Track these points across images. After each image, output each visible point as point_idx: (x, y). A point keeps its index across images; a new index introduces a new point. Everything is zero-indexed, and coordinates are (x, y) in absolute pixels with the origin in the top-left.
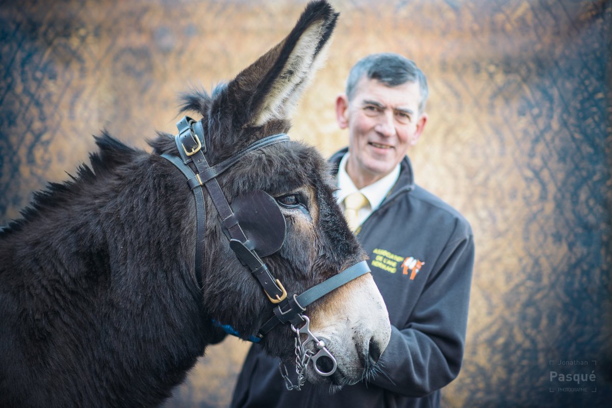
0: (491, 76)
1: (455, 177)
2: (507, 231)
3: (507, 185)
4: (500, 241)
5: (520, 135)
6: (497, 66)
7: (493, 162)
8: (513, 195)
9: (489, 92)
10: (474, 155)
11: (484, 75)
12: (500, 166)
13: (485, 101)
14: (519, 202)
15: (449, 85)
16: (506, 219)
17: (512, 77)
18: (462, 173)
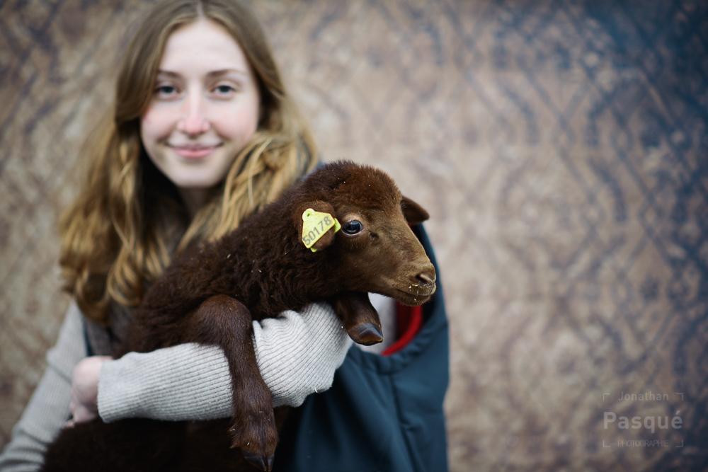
0: (591, 73)
1: (530, 267)
2: (644, 358)
3: (636, 275)
4: (631, 378)
5: (652, 183)
6: (601, 54)
7: (604, 235)
8: (650, 292)
9: (586, 104)
10: (565, 223)
11: (577, 72)
12: (618, 242)
13: (579, 121)
14: (661, 305)
15: (512, 95)
16: (640, 337)
17: (629, 74)
18: (542, 259)
